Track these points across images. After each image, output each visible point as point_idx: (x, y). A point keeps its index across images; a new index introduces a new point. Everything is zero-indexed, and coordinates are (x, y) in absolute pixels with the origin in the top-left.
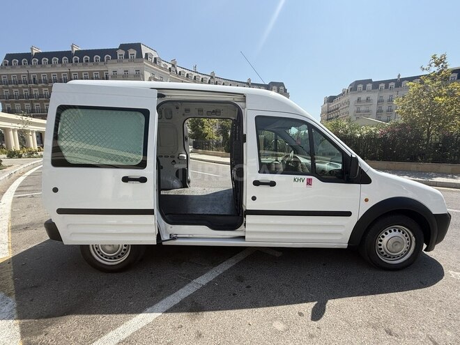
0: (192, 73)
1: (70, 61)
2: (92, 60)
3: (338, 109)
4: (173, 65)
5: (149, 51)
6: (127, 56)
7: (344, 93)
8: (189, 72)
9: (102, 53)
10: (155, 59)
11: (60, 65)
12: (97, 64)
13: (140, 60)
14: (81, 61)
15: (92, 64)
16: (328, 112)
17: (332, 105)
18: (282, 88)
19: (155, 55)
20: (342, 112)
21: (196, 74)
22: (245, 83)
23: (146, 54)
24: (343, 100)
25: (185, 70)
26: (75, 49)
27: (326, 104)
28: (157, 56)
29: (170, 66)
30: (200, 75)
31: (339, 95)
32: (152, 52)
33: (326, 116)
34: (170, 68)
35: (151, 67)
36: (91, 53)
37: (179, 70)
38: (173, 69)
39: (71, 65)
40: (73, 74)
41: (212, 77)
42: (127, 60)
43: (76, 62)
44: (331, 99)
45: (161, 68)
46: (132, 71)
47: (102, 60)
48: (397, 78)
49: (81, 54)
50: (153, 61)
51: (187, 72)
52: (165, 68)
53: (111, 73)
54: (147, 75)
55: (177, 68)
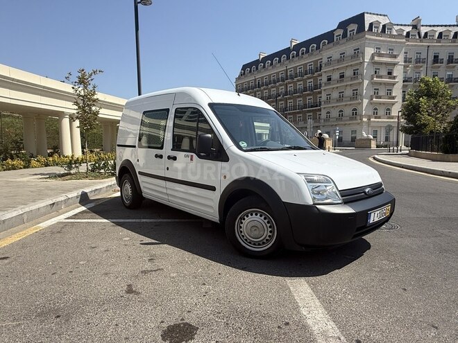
1: (288, 58)
2: (307, 51)
4: (415, 27)
5: (375, 19)
6: (345, 35)
9: (318, 39)
10: (384, 26)
11: (279, 65)
12: (312, 54)
13: (361, 34)
14: (297, 55)
15: (307, 55)
19: (383, 21)
23: (371, 25)
25: (435, 28)
26: (293, 44)
28: (387, 22)
29: (409, 29)
32: (380, 19)
34: (408, 33)
35: (376, 40)
36: (308, 43)
37: (423, 30)
38: (413, 32)
39: (288, 61)
40: (289, 70)
42: (345, 40)
43: (293, 57)
45: (392, 36)
46: (350, 52)
47: (318, 48)
50: (380, 31)
51: (440, 29)
52: (399, 35)
53: (325, 60)
54: (369, 52)
55: (422, 28)
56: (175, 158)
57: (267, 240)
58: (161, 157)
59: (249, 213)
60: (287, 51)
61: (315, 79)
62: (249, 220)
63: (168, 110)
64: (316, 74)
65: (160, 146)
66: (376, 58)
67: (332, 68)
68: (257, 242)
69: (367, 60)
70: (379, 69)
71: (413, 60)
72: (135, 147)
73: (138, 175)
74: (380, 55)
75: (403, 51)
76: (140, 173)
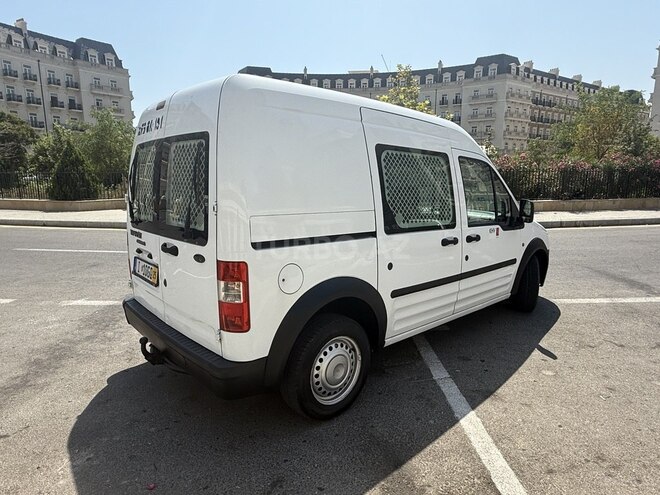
18: (109, 56)
22: (10, 27)
56: (477, 238)
58: (455, 241)
65: (448, 222)
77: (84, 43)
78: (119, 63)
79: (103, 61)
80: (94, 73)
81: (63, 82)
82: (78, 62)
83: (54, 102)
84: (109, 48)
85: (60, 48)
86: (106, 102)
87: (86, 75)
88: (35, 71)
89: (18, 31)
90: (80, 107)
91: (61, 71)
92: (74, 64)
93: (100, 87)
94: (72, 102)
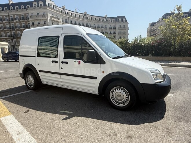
0: (74, 13)
1: (9, 9)
2: (20, 8)
3: (156, 30)
4: (64, 9)
5: (50, 2)
6: (38, 6)
7: (159, 20)
8: (72, 12)
9: (25, 4)
10: (53, 6)
11: (3, 11)
12: (23, 10)
13: (45, 7)
14: (14, 9)
15: (20, 10)
16: (151, 32)
17: (153, 28)
18: (124, 19)
19: (53, 4)
20: (158, 31)
21: (76, 14)
22: (103, 17)
23: (49, 4)
24: (159, 25)
25: (70, 12)
26: (11, 3)
27: (150, 27)
28: (54, 5)
29: (62, 9)
30: (78, 14)
31: (157, 22)
32: (52, 3)
33: (150, 34)
34: (62, 11)
35: (51, 11)
36: (19, 4)
37: (67, 11)
38: (63, 11)
39: (9, 11)
40: (10, 16)
41: (85, 15)
42: (38, 8)
43: (12, 9)
44: (152, 24)
46: (41, 13)
47: (25, 8)
48: (189, 11)
49: (14, 5)
50: (52, 8)
51: (71, 12)
52: (59, 11)
53: (30, 15)
54: (49, 15)
55: (66, 10)
56: (67, 63)
57: (125, 101)
58: (57, 62)
59: (116, 88)
60: (7, 5)
61: (26, 22)
62: (116, 92)
63: (58, 37)
64: (26, 20)
65: (55, 56)
66: (52, 18)
67: (34, 19)
68: (120, 102)
69: (49, 18)
70: (54, 23)
71: (65, 21)
72: (35, 57)
73: (38, 72)
74: (54, 18)
75: (61, 18)
76: (40, 71)
77: (119, 17)
78: (126, 20)
79: (122, 21)
80: (120, 24)
81: (113, 28)
82: (117, 22)
83: (110, 33)
84: (124, 17)
85: (113, 20)
86: (122, 31)
87: (118, 25)
88: (107, 26)
89: (105, 17)
90: (116, 34)
91: (112, 25)
92: (115, 23)
93: (121, 28)
94: (114, 32)
